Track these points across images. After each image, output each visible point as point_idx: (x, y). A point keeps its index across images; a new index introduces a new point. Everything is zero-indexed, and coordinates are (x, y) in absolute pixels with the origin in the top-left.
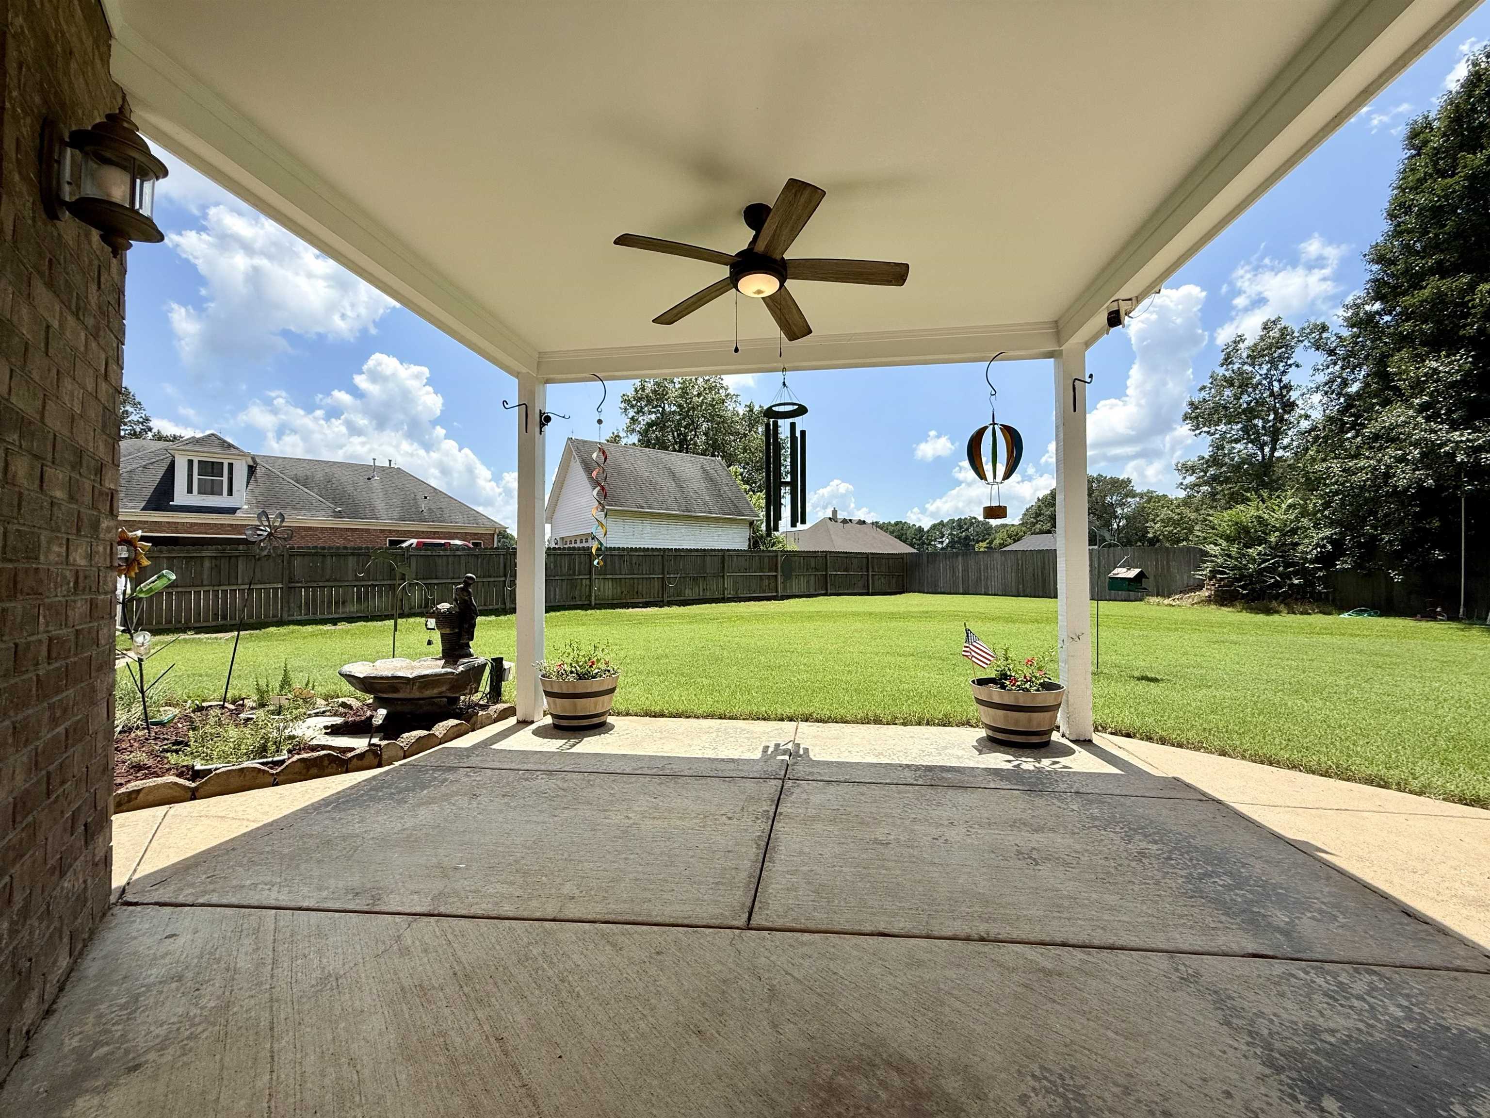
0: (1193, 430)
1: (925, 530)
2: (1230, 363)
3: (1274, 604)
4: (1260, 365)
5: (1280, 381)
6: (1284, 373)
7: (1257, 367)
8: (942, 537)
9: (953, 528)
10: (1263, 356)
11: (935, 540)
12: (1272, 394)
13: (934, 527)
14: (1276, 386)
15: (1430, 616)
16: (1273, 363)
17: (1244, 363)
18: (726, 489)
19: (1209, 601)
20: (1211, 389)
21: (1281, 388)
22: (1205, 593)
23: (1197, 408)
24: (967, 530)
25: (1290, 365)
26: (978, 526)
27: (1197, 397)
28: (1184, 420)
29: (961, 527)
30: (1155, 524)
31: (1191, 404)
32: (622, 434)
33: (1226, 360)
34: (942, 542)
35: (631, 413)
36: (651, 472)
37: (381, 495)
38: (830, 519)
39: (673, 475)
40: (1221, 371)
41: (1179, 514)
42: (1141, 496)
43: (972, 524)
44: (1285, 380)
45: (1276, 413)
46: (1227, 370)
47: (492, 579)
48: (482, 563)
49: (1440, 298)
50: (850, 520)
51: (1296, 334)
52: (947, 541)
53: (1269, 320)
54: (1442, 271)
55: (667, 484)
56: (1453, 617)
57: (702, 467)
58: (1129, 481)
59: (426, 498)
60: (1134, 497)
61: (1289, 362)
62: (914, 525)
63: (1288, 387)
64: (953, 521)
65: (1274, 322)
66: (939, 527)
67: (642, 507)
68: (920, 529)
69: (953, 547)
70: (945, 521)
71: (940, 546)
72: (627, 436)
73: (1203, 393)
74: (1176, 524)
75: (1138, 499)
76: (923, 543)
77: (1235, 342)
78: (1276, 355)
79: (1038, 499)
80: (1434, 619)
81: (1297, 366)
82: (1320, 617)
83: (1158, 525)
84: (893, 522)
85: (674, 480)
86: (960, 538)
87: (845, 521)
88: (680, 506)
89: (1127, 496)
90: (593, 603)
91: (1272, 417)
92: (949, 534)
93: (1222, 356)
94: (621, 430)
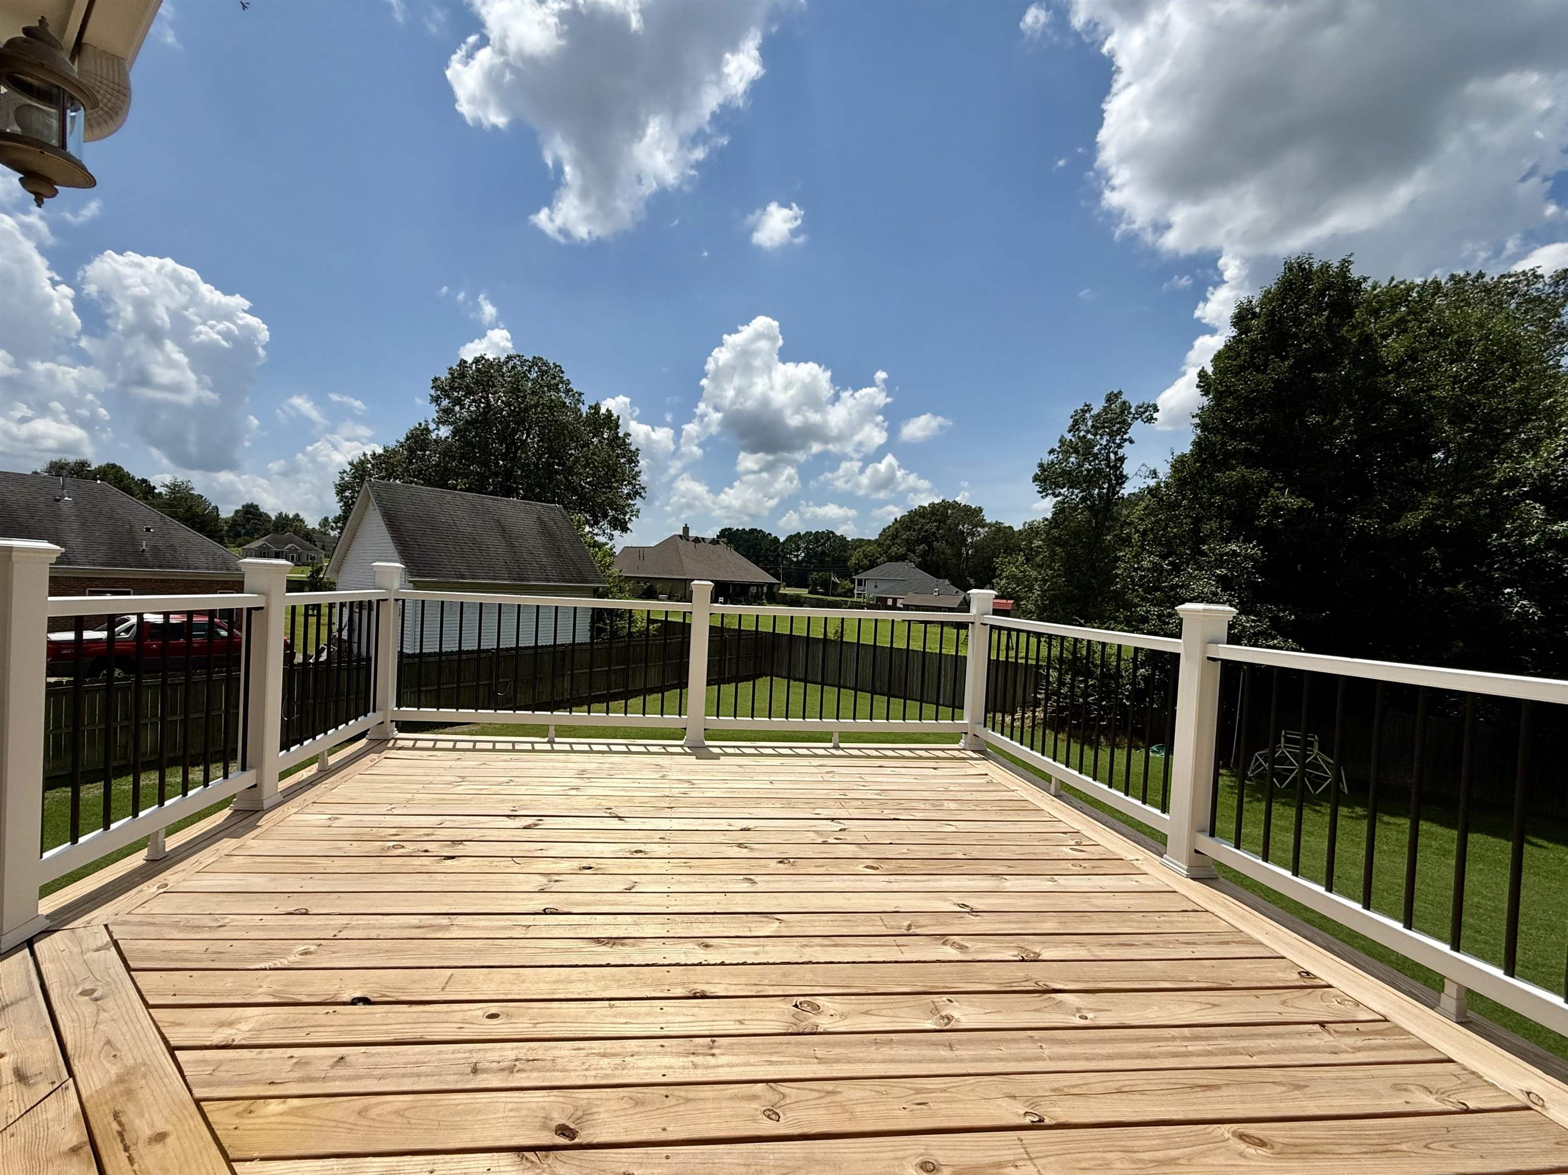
0: (1041, 492)
1: (781, 541)
2: (1078, 429)
4: (1101, 436)
5: (1116, 453)
6: (1120, 446)
7: (1098, 437)
8: (797, 551)
9: (809, 542)
10: (1104, 427)
11: (790, 554)
12: (1108, 466)
13: (790, 538)
14: (1113, 457)
16: (1112, 435)
17: (1088, 432)
18: (567, 546)
20: (1058, 453)
21: (1116, 460)
22: (1040, 715)
23: (1046, 471)
24: (824, 544)
25: (1125, 440)
26: (835, 541)
27: (1047, 459)
28: (1034, 481)
29: (817, 541)
30: (1001, 580)
31: (1041, 465)
32: (432, 426)
33: (1073, 426)
34: (797, 556)
35: (445, 403)
36: (474, 526)
37: (75, 526)
38: (680, 536)
39: (504, 531)
40: (1069, 436)
41: (1022, 572)
42: (990, 525)
43: (829, 538)
44: (1121, 452)
45: (1110, 483)
46: (1074, 436)
49: (1245, 485)
50: (703, 539)
51: (1133, 410)
52: (803, 555)
53: (1112, 393)
54: (1248, 459)
55: (495, 544)
57: (539, 518)
58: (980, 510)
59: (148, 530)
60: (983, 527)
61: (1126, 437)
62: (770, 534)
63: (1122, 459)
64: (809, 534)
65: (1116, 395)
66: (795, 539)
68: (776, 539)
69: (809, 562)
70: (802, 533)
71: (795, 559)
72: (438, 429)
73: (1052, 457)
74: (1019, 581)
75: (986, 529)
76: (779, 555)
77: (1082, 410)
78: (1115, 429)
79: (896, 519)
81: (1131, 442)
83: (1004, 582)
84: (747, 529)
85: (504, 537)
86: (816, 553)
87: (697, 540)
88: (510, 572)
89: (976, 526)
91: (1106, 486)
92: (805, 548)
93: (1071, 422)
94: (430, 420)
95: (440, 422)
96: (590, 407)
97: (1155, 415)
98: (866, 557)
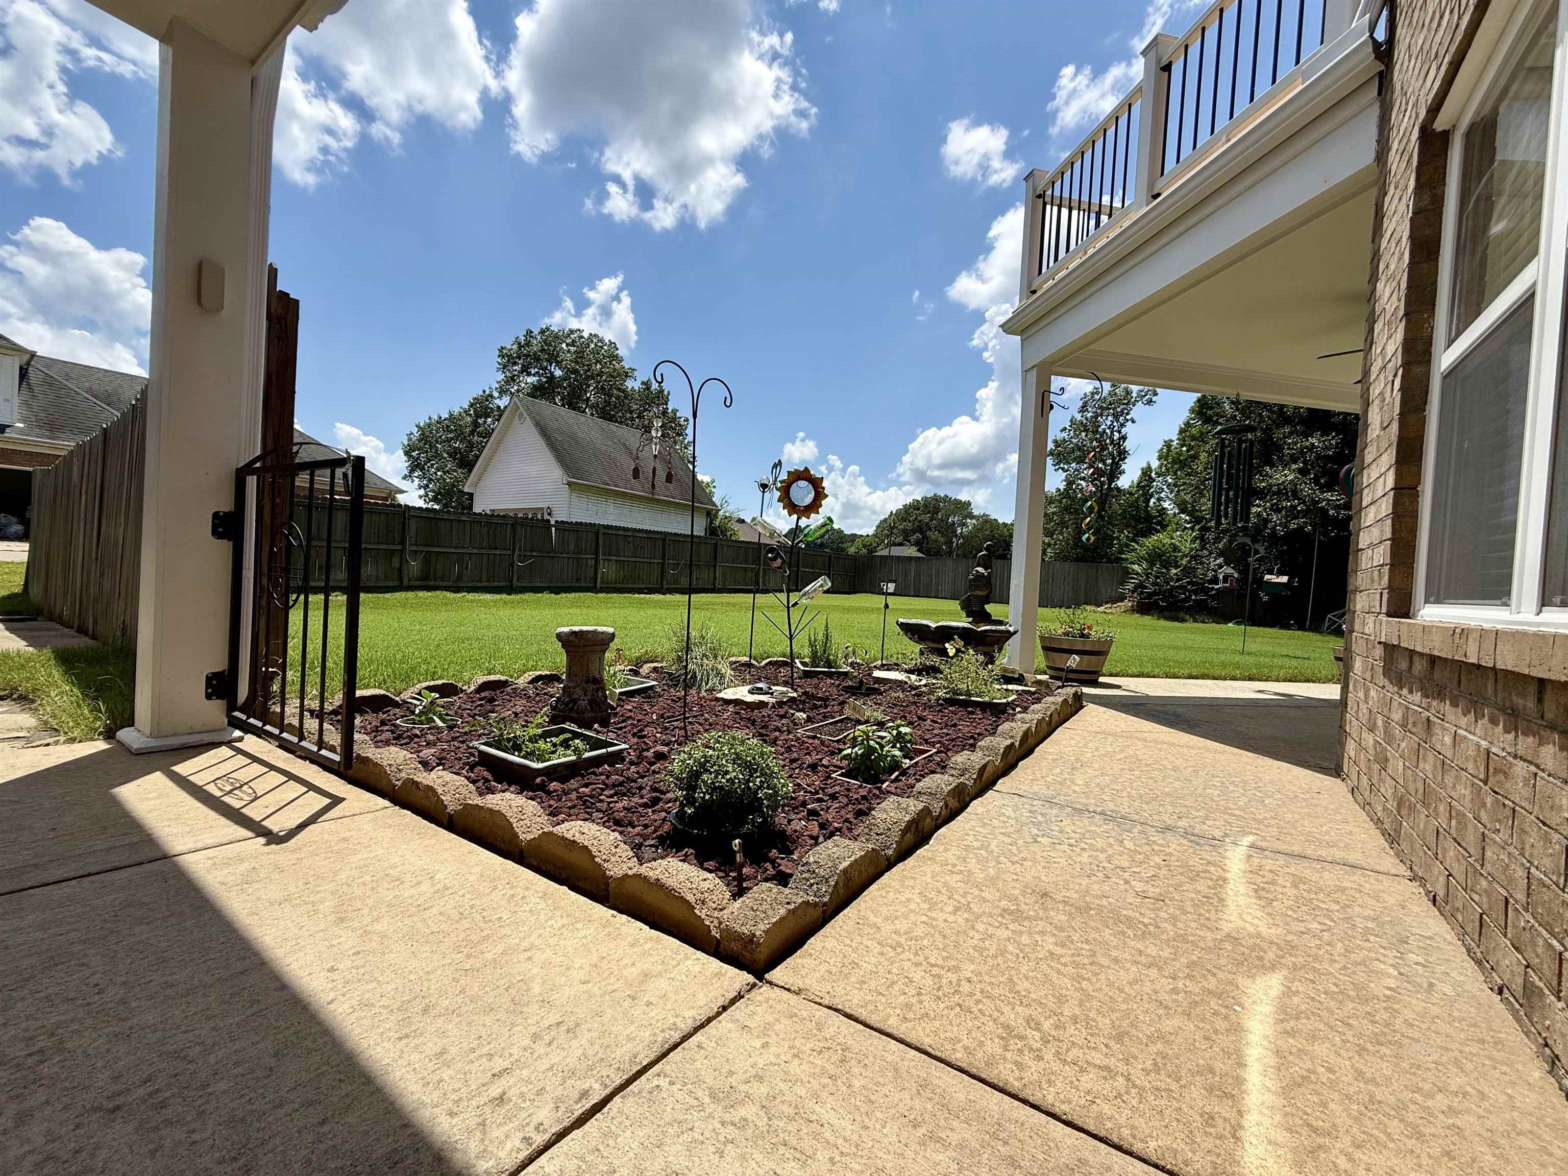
2: (1086, 411)
3: (1182, 614)
5: (1119, 432)
6: (1122, 425)
12: (1112, 443)
14: (1116, 435)
15: (1287, 627)
16: (1116, 417)
19: (1133, 610)
20: (1071, 431)
21: (1119, 438)
22: (1127, 604)
23: (1060, 446)
25: (1128, 420)
33: (1083, 408)
39: (630, 453)
40: (1078, 417)
42: (977, 518)
44: (1124, 431)
45: (1113, 459)
46: (1083, 416)
47: (498, 552)
48: (488, 533)
56: (1302, 628)
58: (969, 503)
60: (971, 518)
61: (1128, 417)
63: (1124, 438)
67: (608, 484)
75: (975, 521)
77: (1092, 393)
78: (1118, 411)
80: (1289, 629)
81: (1133, 422)
82: (1214, 625)
85: (632, 458)
89: (966, 517)
90: (598, 585)
91: (1110, 462)
93: (1081, 404)
95: (502, 392)
96: (643, 383)
97: (1154, 399)
98: (864, 546)
